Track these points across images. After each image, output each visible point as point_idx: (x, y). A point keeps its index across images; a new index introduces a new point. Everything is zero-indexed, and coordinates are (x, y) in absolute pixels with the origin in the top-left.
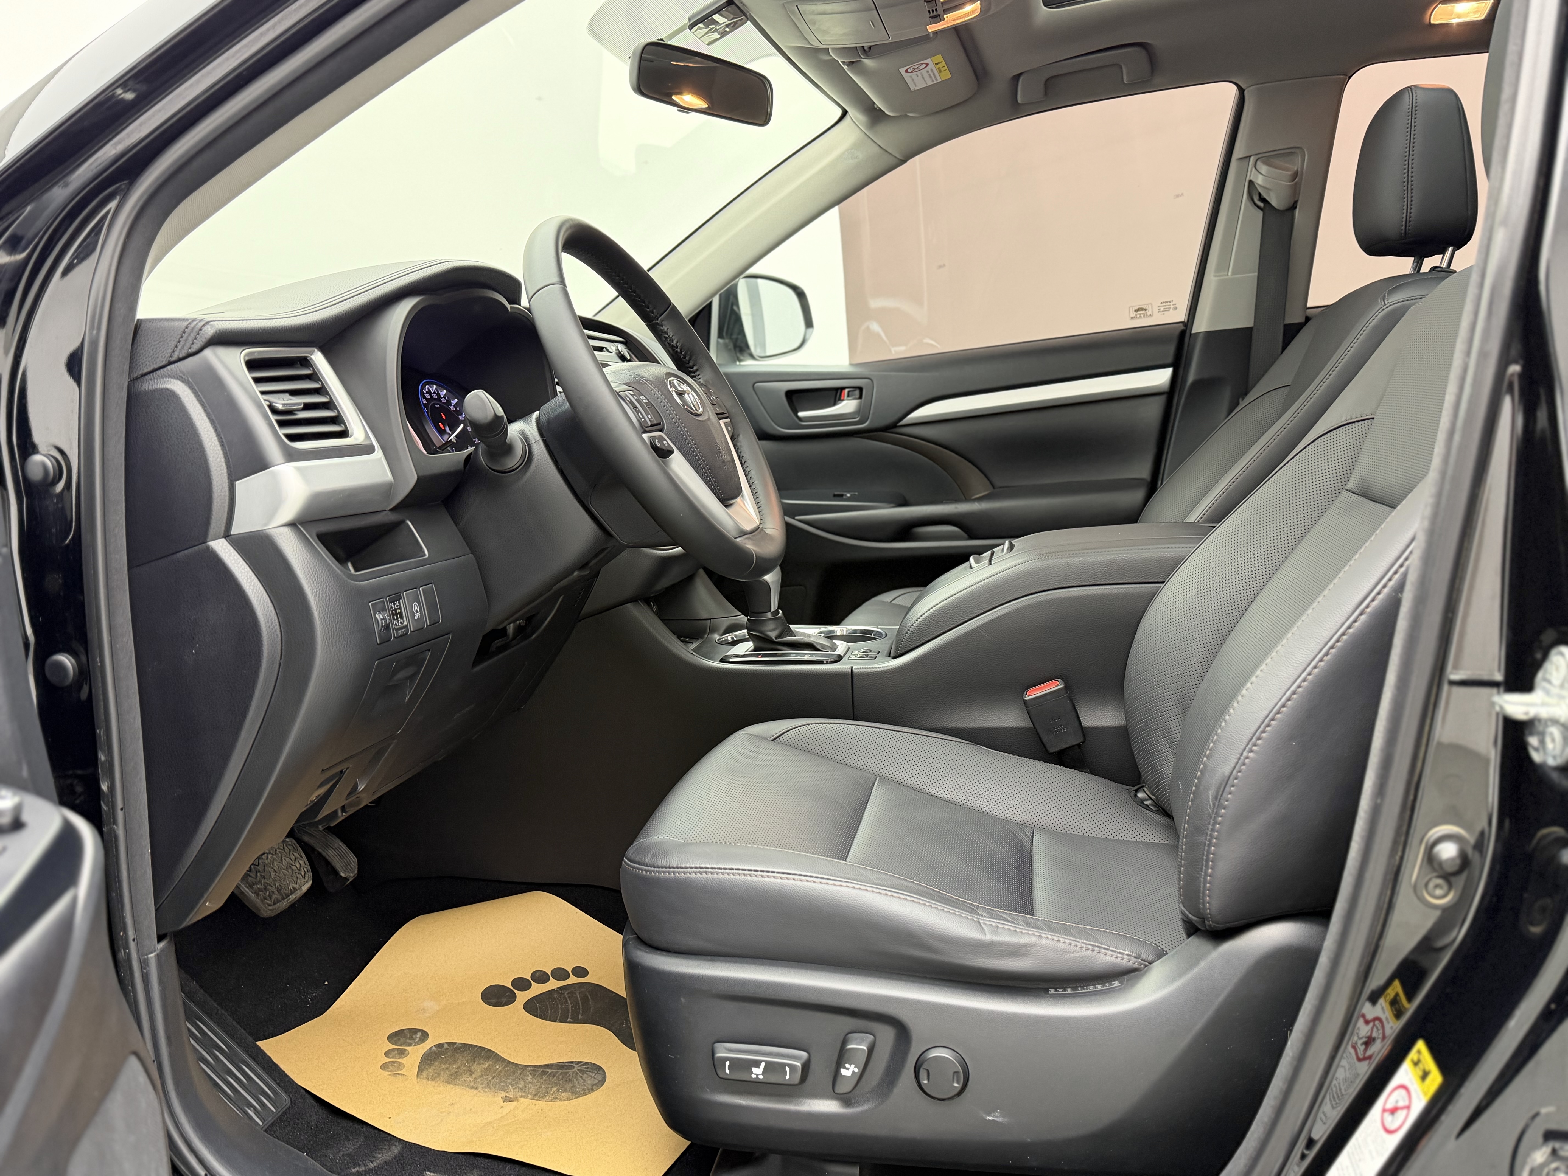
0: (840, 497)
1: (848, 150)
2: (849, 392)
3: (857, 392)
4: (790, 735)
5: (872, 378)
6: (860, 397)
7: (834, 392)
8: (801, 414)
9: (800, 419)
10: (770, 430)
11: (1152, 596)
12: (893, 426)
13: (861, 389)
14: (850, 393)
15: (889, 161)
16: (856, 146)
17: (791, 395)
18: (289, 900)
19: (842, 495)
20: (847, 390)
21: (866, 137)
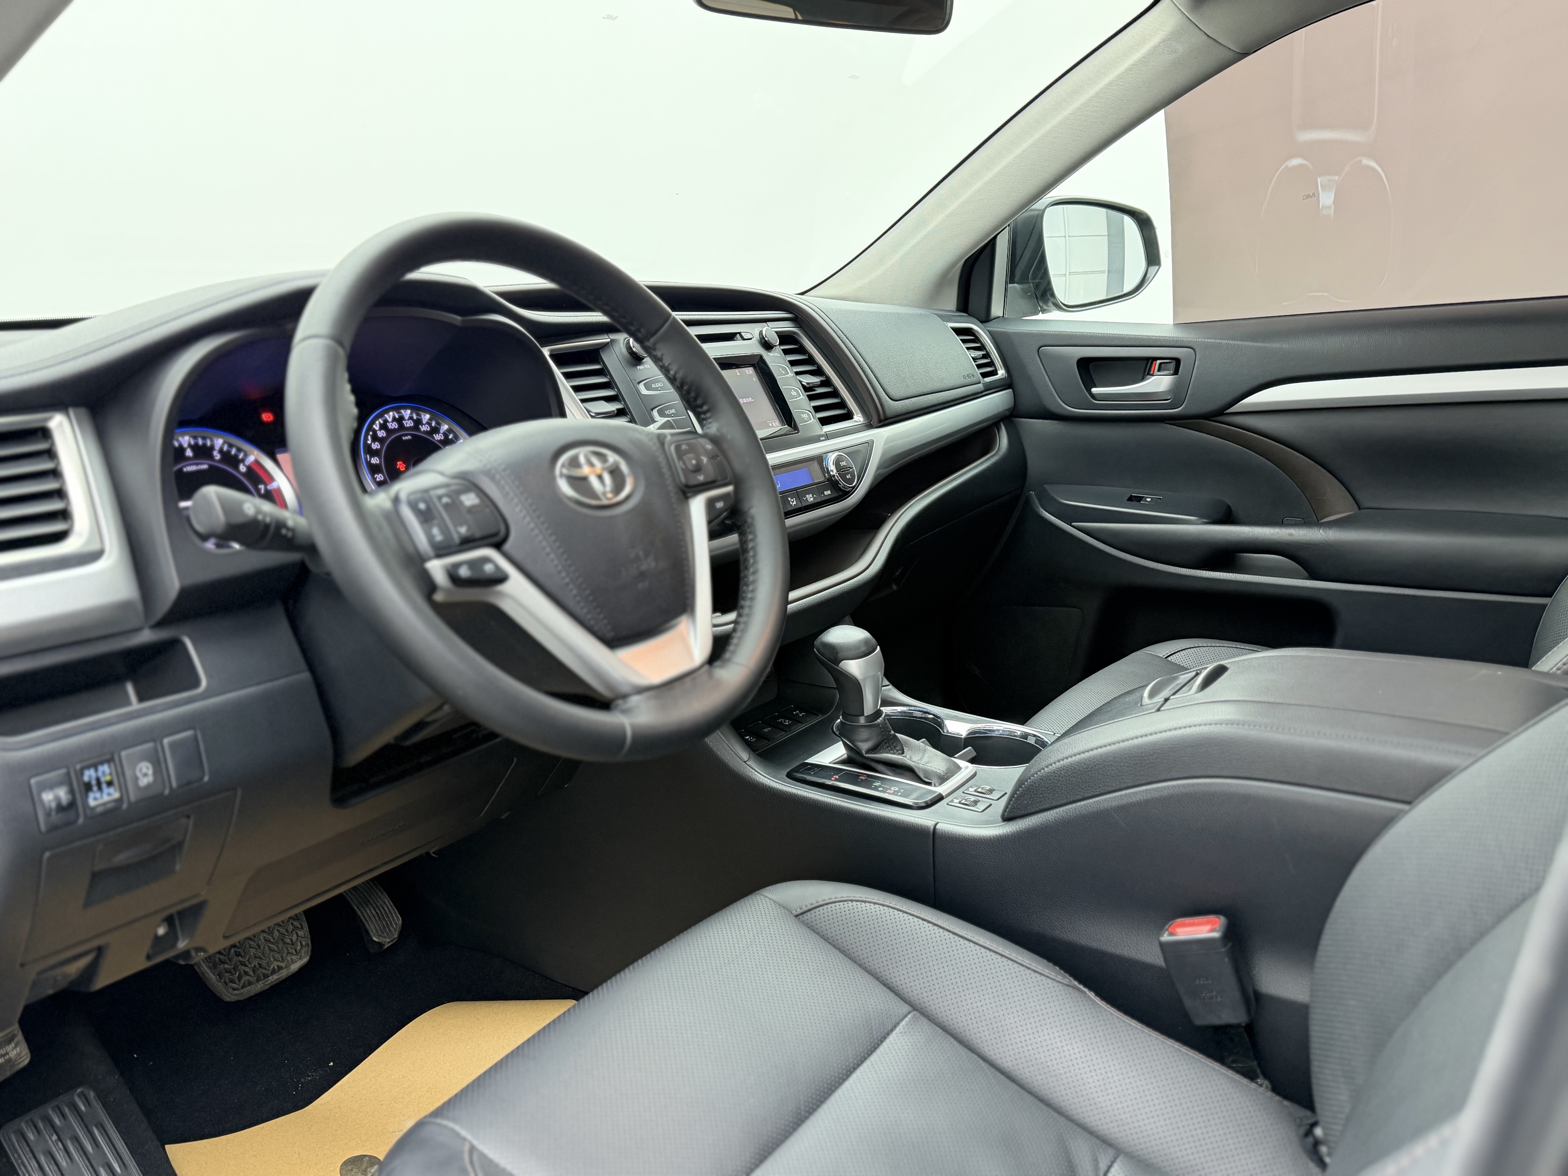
0: (1134, 500)
1: (1163, 41)
2: (1160, 364)
3: (1173, 365)
4: (825, 911)
5: (1195, 348)
6: (1176, 372)
7: (1145, 362)
8: (1094, 390)
9: (1093, 396)
10: (1053, 408)
11: (1387, 822)
12: (1219, 413)
13: (1178, 361)
14: (1163, 365)
15: (1220, 55)
16: (1175, 35)
17: (1085, 364)
18: (267, 981)
19: (1139, 499)
20: (1158, 362)
21: (1188, 22)
